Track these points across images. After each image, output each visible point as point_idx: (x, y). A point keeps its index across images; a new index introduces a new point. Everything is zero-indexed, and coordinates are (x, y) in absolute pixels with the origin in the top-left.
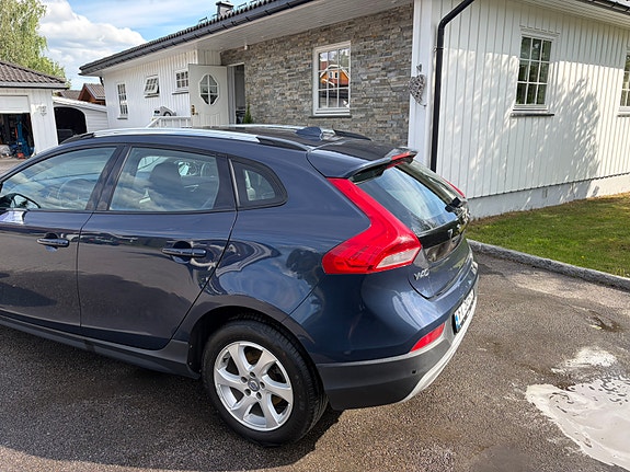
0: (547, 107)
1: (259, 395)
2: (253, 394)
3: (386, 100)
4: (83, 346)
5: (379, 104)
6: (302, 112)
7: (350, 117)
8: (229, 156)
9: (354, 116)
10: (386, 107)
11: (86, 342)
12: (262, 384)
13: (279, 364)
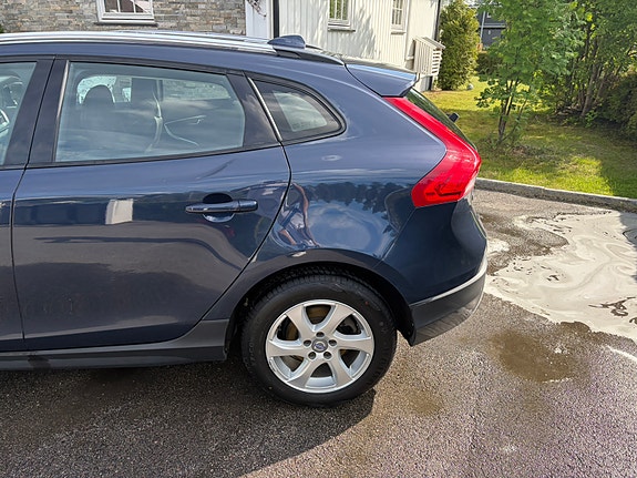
0: (349, 24)
1: (327, 355)
2: (320, 356)
3: (203, 6)
5: (194, 12)
6: (80, 16)
7: (155, 25)
9: (160, 24)
10: (204, 15)
12: (333, 342)
13: (357, 315)
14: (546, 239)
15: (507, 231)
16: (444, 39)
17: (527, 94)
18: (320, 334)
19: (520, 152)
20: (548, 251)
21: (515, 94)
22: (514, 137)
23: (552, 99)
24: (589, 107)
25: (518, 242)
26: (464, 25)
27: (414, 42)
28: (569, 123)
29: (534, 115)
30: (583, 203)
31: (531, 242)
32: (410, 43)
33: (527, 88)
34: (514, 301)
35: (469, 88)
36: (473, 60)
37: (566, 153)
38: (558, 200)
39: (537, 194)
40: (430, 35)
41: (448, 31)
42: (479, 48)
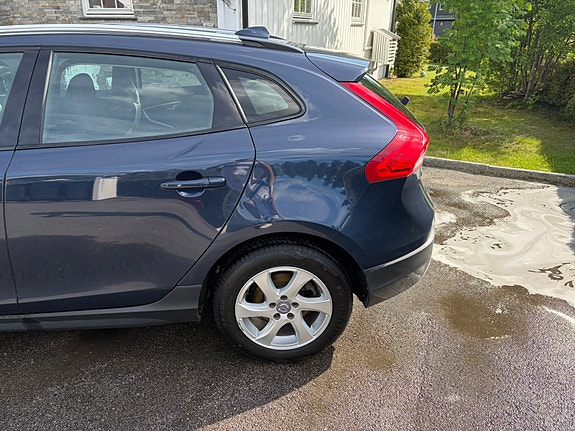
0: (313, 17)
1: (291, 316)
2: (284, 316)
3: (178, 2)
4: (21, 326)
5: (170, 6)
6: (67, 12)
7: (135, 19)
8: (215, 62)
9: (140, 18)
10: (179, 10)
11: (26, 321)
12: (295, 304)
13: (317, 280)
14: (490, 212)
15: (455, 205)
16: (399, 31)
17: (474, 80)
18: (284, 297)
19: (468, 133)
20: (491, 222)
21: (464, 80)
22: (462, 119)
23: (497, 85)
24: (531, 91)
25: (465, 214)
26: (418, 17)
27: (372, 33)
28: (513, 107)
29: (481, 100)
30: (524, 179)
31: (477, 214)
32: (369, 34)
33: (474, 74)
34: (460, 267)
35: (422, 76)
36: (426, 50)
37: (510, 135)
38: (502, 176)
39: (482, 171)
40: (387, 27)
41: (403, 23)
42: (432, 38)
